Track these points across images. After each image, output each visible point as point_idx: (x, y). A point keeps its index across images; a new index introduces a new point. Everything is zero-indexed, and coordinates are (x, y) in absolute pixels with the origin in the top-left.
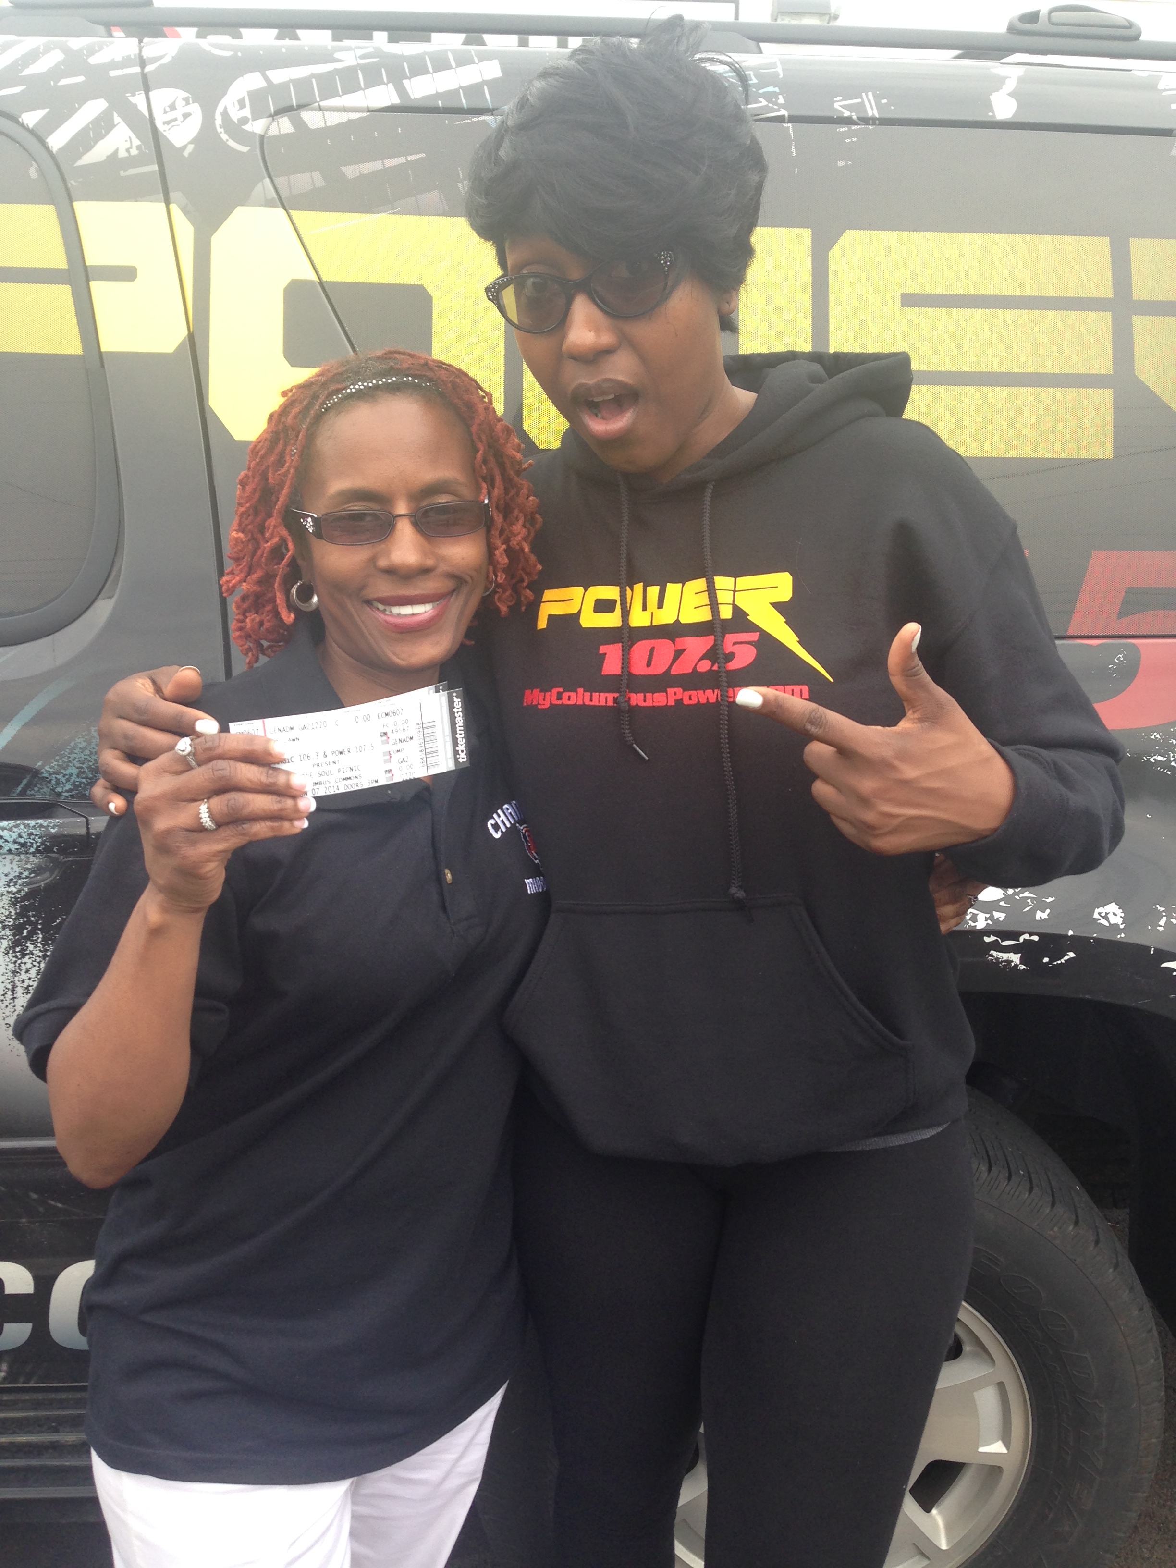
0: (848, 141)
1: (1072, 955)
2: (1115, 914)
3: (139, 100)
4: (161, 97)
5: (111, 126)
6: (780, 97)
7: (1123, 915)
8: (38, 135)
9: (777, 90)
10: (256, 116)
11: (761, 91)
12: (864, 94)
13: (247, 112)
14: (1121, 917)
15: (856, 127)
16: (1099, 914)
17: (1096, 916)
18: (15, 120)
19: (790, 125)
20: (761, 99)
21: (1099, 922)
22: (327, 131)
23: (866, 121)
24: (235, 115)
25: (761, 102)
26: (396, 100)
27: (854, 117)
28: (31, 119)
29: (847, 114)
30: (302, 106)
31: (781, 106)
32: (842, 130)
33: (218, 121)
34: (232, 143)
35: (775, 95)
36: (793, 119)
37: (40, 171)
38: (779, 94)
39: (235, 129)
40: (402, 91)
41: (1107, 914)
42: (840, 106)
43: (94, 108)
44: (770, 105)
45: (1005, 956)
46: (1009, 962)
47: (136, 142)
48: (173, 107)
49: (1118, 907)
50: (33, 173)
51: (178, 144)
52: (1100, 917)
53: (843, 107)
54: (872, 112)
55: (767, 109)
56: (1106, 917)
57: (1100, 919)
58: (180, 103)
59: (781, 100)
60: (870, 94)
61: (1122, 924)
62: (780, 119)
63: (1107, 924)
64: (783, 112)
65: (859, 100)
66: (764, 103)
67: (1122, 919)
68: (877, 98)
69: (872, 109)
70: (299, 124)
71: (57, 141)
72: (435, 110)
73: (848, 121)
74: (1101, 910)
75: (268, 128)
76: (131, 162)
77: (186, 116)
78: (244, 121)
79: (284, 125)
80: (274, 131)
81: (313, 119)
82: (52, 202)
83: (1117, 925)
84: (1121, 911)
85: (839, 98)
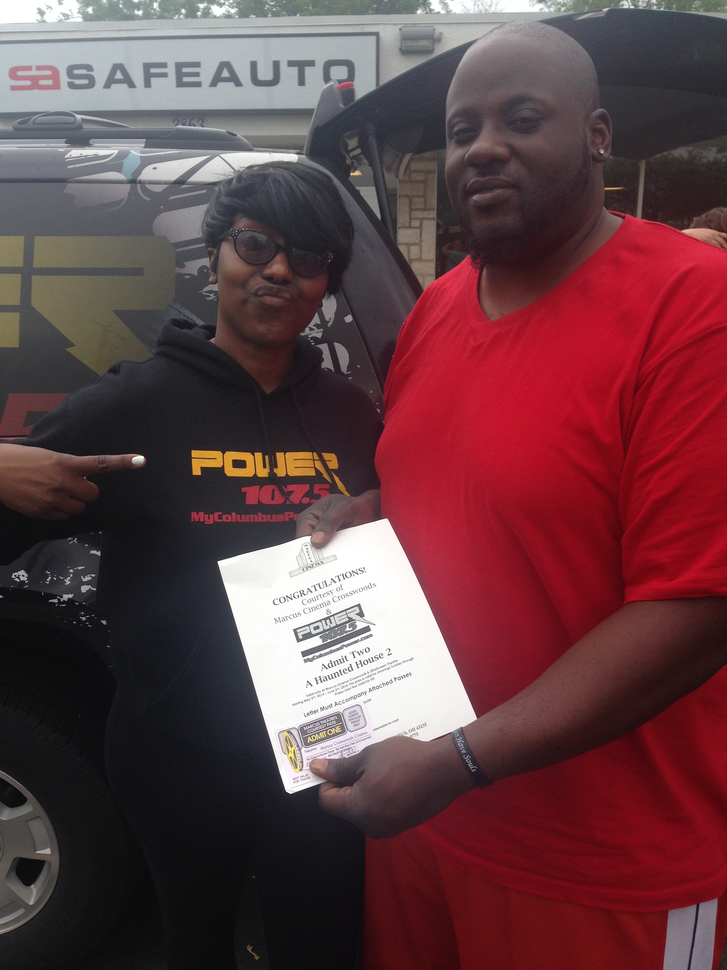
2: (23, 576)
7: (27, 576)
14: (26, 577)
16: (15, 576)
17: (13, 577)
21: (14, 580)
41: (19, 576)
49: (25, 572)
52: (15, 577)
56: (18, 578)
57: (15, 579)
61: (27, 581)
63: (19, 581)
67: (27, 578)
74: (16, 574)
83: (24, 581)
84: (27, 574)
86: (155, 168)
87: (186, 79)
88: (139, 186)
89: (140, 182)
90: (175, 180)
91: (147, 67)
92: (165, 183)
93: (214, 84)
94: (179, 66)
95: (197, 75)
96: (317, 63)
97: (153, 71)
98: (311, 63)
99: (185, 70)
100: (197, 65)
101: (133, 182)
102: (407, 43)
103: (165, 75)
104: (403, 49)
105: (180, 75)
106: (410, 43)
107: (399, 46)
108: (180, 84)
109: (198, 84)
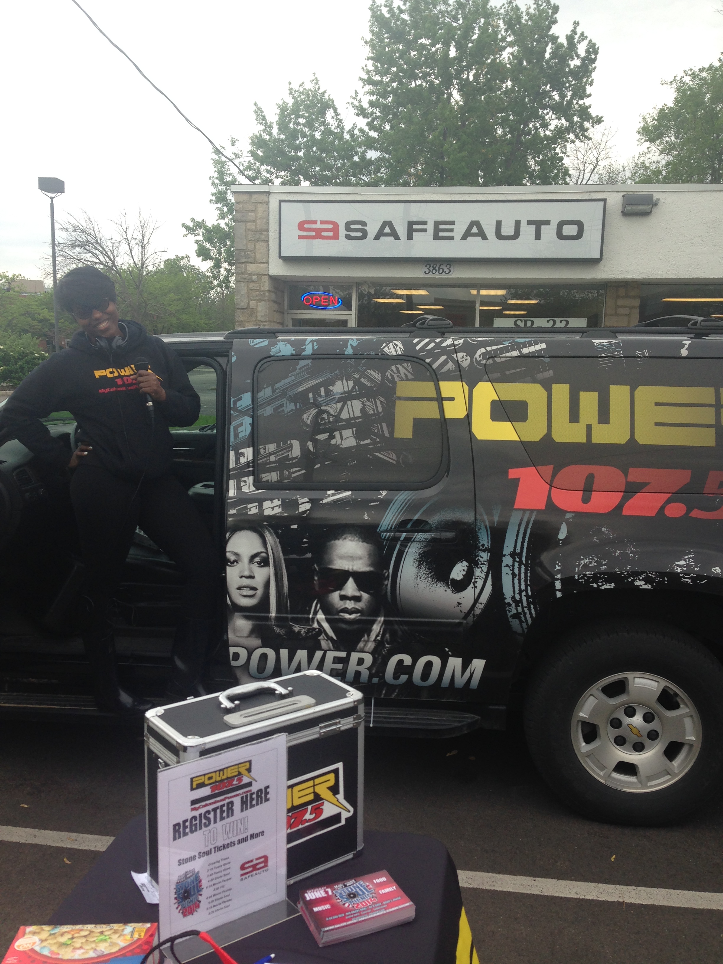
0: (640, 362)
1: (706, 581)
2: (718, 570)
3: (454, 356)
4: (460, 355)
5: (448, 363)
8: (430, 365)
9: (620, 349)
10: (483, 360)
11: (615, 350)
12: (644, 350)
13: (481, 358)
15: (642, 359)
17: (713, 570)
18: (424, 361)
19: (624, 359)
21: (713, 572)
22: (501, 362)
23: (645, 357)
24: (478, 359)
26: (519, 354)
27: (642, 356)
28: (428, 360)
29: (640, 355)
30: (495, 356)
31: (621, 354)
32: (638, 360)
33: (474, 360)
34: (478, 366)
35: (620, 351)
36: (624, 357)
37: (430, 373)
39: (478, 362)
40: (520, 352)
42: (638, 353)
43: (444, 358)
44: (619, 353)
45: (686, 580)
46: (687, 582)
47: (454, 366)
48: (463, 357)
50: (428, 374)
51: (464, 366)
54: (647, 355)
55: (618, 355)
56: (715, 571)
58: (465, 356)
60: (646, 350)
62: (621, 357)
65: (642, 351)
66: (616, 353)
67: (720, 571)
68: (648, 351)
70: (494, 361)
71: (435, 366)
72: (529, 357)
73: (640, 357)
74: (714, 568)
75: (486, 362)
76: (453, 371)
77: (466, 359)
78: (481, 360)
79: (491, 361)
80: (488, 363)
81: (498, 360)
82: (433, 381)
83: (719, 573)
84: (720, 569)
87: (441, 234)
91: (411, 224)
93: (464, 238)
94: (437, 224)
95: (451, 230)
96: (552, 223)
97: (415, 227)
98: (548, 223)
99: (441, 227)
100: (452, 223)
102: (628, 208)
103: (425, 230)
104: (625, 211)
105: (437, 230)
106: (631, 208)
107: (621, 209)
108: (436, 237)
109: (452, 238)
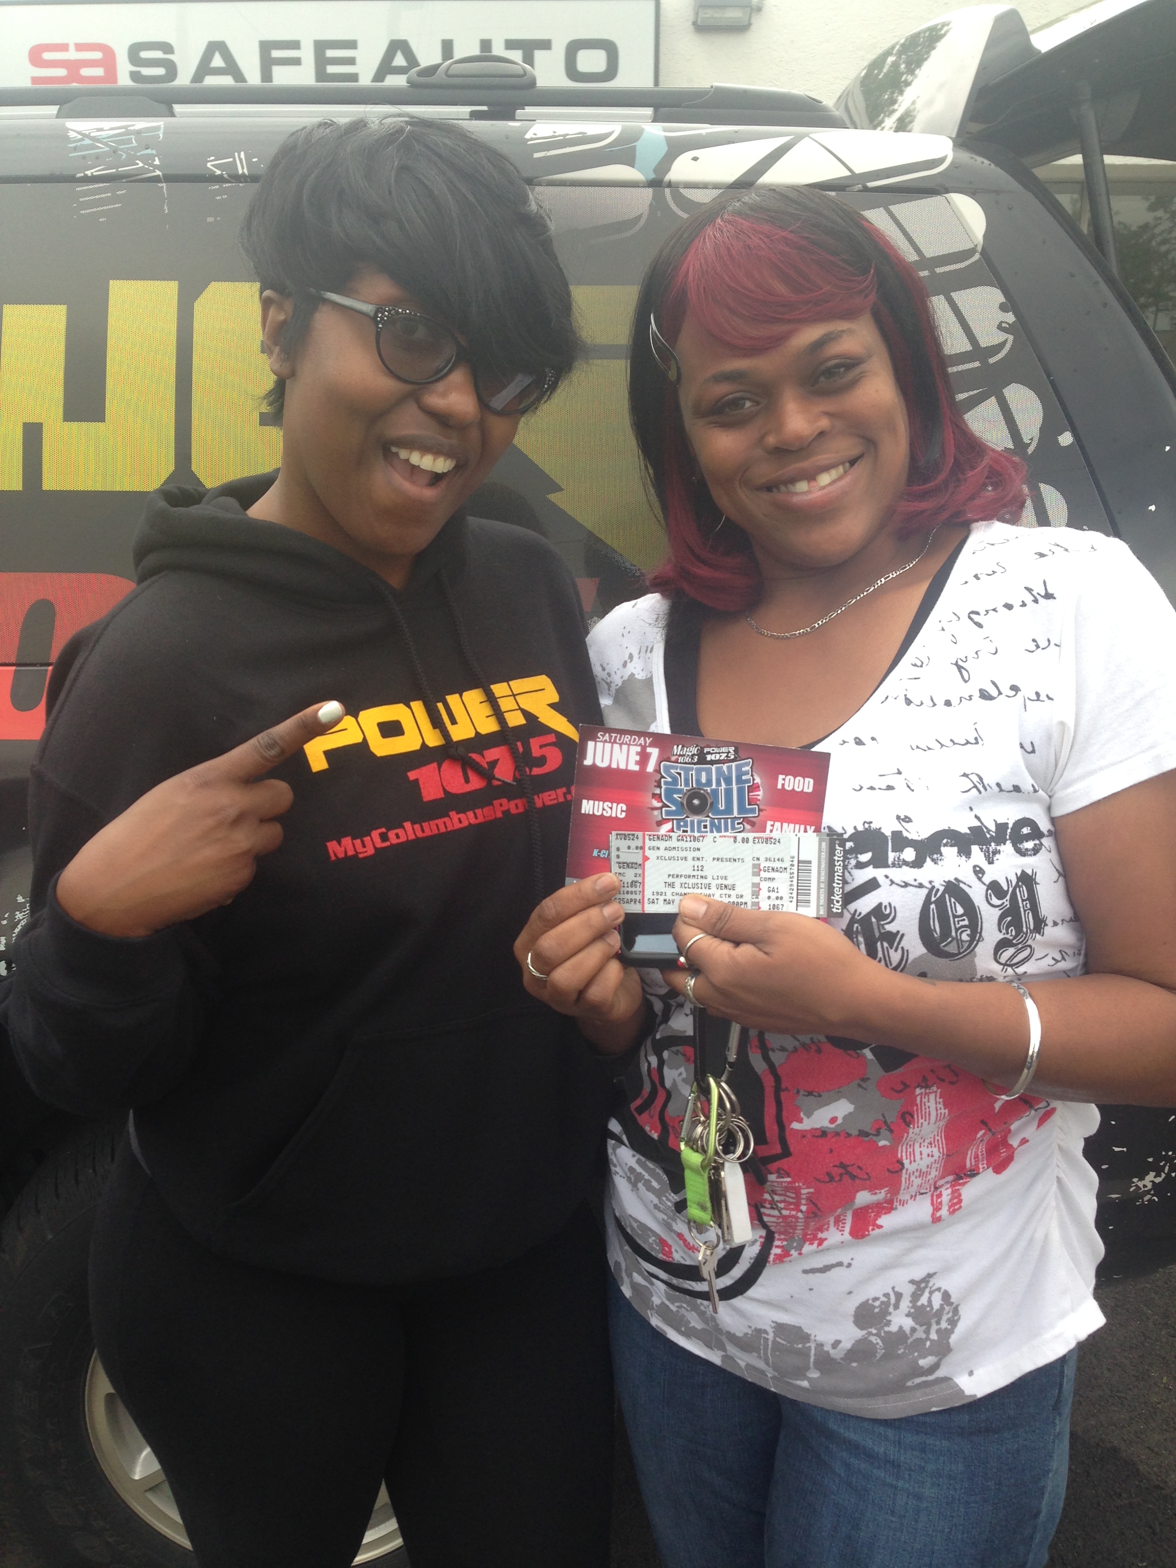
0: (218, 198)
6: (157, 159)
9: (154, 152)
11: (138, 154)
12: (236, 154)
15: (227, 185)
19: (164, 185)
20: (138, 162)
23: (237, 178)
25: (138, 164)
27: (225, 176)
29: (218, 172)
31: (156, 167)
32: (213, 188)
35: (152, 157)
36: (168, 178)
38: (156, 156)
42: (212, 165)
44: (146, 167)
53: (217, 166)
54: (242, 170)
55: (142, 170)
59: (157, 162)
60: (242, 154)
62: (156, 179)
64: (158, 173)
65: (231, 160)
66: (141, 165)
68: (248, 158)
69: (243, 168)
73: (220, 179)
85: (212, 158)
86: (695, 159)
87: (332, 69)
88: (667, 191)
89: (670, 185)
90: (735, 181)
91: (266, 47)
92: (716, 186)
93: (379, 77)
94: (321, 46)
95: (351, 61)
96: (554, 45)
97: (276, 54)
98: (545, 45)
99: (330, 53)
100: (352, 45)
101: (656, 184)
102: (705, 14)
103: (296, 62)
104: (699, 23)
105: (321, 62)
106: (710, 13)
107: (691, 18)
108: (322, 76)
109: (353, 78)
